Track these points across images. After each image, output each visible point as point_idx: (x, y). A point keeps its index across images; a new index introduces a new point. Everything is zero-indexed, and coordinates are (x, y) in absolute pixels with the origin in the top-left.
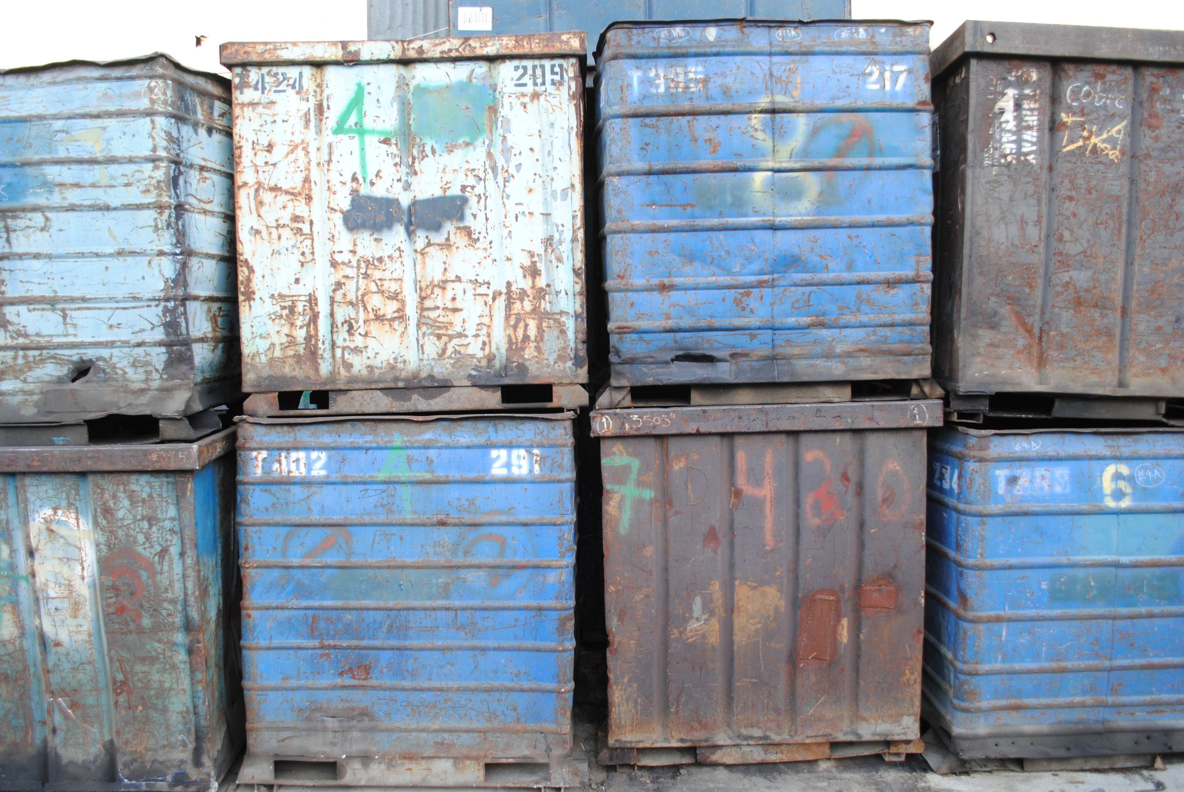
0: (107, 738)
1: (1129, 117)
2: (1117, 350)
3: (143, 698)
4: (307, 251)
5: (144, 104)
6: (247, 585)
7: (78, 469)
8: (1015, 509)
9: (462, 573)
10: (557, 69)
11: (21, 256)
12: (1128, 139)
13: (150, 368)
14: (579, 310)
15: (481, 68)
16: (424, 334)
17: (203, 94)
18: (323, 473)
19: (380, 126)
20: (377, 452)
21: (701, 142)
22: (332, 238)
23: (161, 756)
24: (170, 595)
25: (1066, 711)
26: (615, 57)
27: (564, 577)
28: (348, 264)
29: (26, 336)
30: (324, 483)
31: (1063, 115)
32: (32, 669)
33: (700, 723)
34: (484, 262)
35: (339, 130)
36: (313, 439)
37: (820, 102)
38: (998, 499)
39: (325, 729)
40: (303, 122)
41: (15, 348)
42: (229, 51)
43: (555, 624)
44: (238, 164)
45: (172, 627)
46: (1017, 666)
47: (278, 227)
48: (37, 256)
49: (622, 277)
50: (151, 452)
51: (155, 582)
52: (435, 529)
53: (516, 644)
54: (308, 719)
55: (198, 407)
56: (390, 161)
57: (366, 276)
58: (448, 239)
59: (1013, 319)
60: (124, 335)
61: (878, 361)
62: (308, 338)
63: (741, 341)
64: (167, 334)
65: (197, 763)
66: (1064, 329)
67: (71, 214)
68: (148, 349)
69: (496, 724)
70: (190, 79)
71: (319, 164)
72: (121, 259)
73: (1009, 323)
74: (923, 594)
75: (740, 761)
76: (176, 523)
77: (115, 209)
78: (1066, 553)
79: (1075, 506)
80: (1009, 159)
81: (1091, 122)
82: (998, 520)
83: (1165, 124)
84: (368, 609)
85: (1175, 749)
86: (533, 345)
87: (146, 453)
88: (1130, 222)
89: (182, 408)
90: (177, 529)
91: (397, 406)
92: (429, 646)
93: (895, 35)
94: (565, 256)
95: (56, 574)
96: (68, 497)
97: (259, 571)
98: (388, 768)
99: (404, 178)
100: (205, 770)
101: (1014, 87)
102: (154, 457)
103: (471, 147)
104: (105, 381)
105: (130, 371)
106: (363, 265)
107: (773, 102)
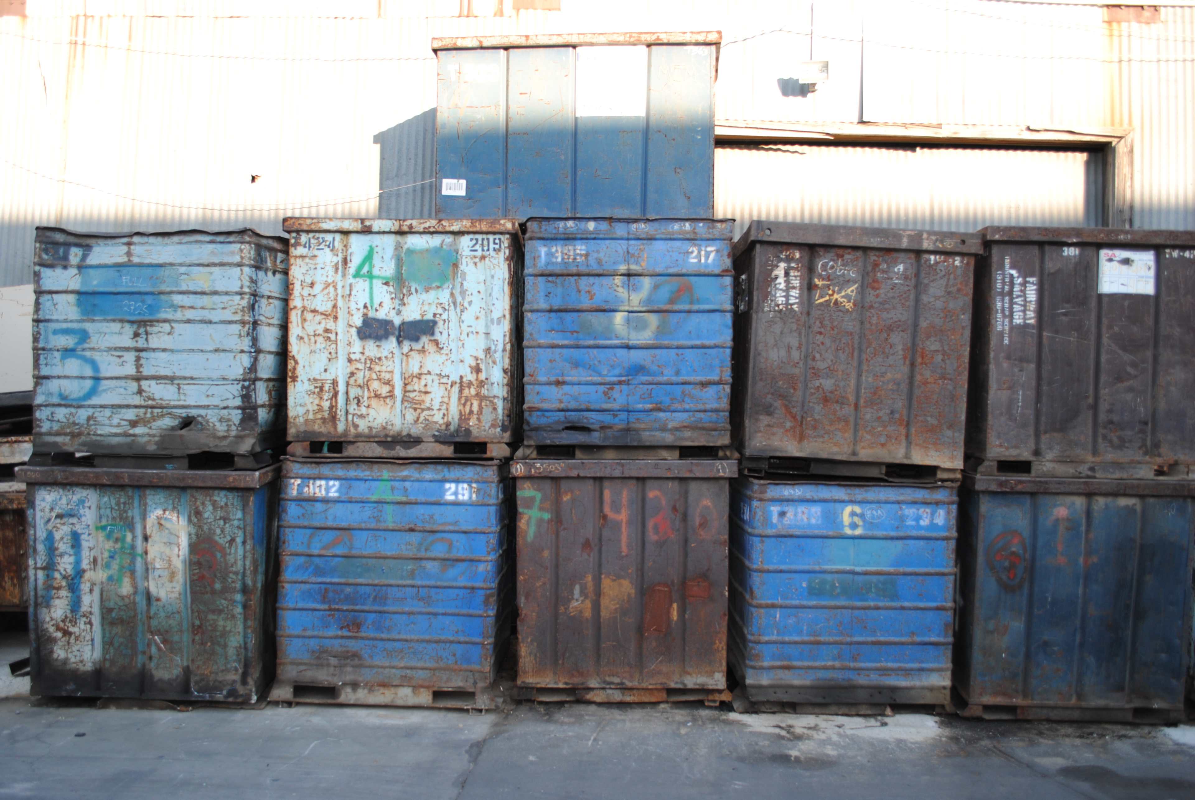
0: (185, 664)
1: (860, 282)
2: (852, 431)
3: (211, 637)
4: (333, 351)
5: (237, 259)
6: (283, 566)
7: (182, 485)
8: (784, 533)
9: (424, 563)
10: (497, 241)
11: (154, 350)
12: (859, 297)
13: (230, 423)
14: (506, 395)
15: (449, 239)
16: (406, 408)
17: (271, 249)
18: (336, 495)
19: (383, 274)
20: (372, 483)
21: (583, 293)
22: (349, 344)
23: (220, 678)
24: (234, 569)
25: (822, 671)
26: (531, 239)
27: (489, 568)
28: (358, 361)
29: (154, 400)
30: (336, 501)
31: (816, 280)
32: (140, 616)
33: (578, 672)
34: (446, 363)
35: (357, 275)
36: (331, 473)
37: (659, 269)
38: (773, 526)
39: (328, 665)
40: (334, 269)
41: (146, 407)
42: (288, 223)
43: (482, 598)
44: (291, 294)
45: (234, 591)
46: (787, 639)
47: (315, 335)
48: (164, 350)
49: (532, 376)
50: (229, 476)
51: (225, 560)
52: (407, 533)
53: (457, 611)
54: (318, 658)
55: (258, 449)
56: (388, 296)
57: (370, 369)
58: (423, 347)
59: (783, 409)
60: (215, 401)
61: (695, 434)
62: (331, 407)
63: (607, 419)
64: (243, 402)
65: (244, 682)
66: (817, 417)
67: (187, 325)
68: (231, 411)
69: (442, 664)
70: (264, 242)
71: (343, 296)
72: (217, 354)
73: (780, 412)
74: (727, 588)
75: (606, 700)
76: (241, 522)
77: (215, 323)
78: (819, 563)
79: (824, 532)
80: (781, 307)
81: (834, 285)
82: (773, 539)
83: (883, 286)
84: (361, 585)
85: (899, 701)
86: (475, 417)
87: (226, 476)
88: (860, 350)
89: (249, 449)
90: (242, 526)
91: (385, 453)
92: (400, 611)
93: (709, 228)
94: (498, 360)
95: (161, 553)
96: (173, 503)
97: (292, 557)
98: (369, 692)
99: (397, 307)
100: (249, 687)
101: (785, 262)
102: (231, 479)
103: (440, 290)
104: (202, 430)
105: (218, 424)
106: (368, 362)
107: (628, 270)
